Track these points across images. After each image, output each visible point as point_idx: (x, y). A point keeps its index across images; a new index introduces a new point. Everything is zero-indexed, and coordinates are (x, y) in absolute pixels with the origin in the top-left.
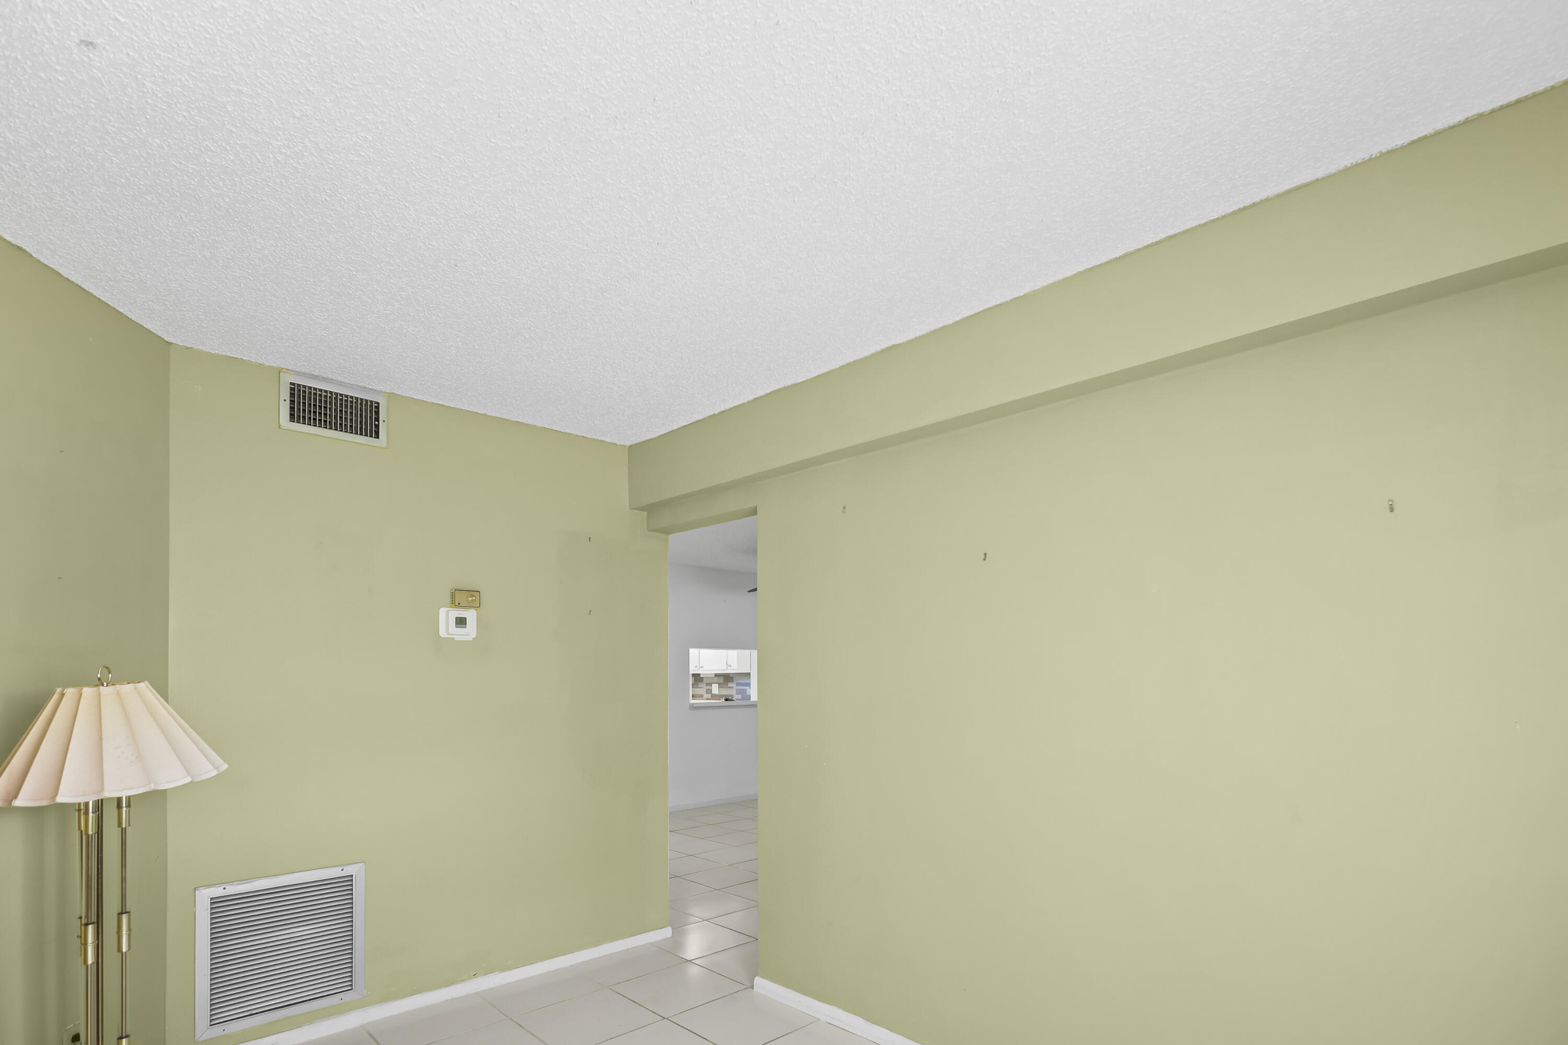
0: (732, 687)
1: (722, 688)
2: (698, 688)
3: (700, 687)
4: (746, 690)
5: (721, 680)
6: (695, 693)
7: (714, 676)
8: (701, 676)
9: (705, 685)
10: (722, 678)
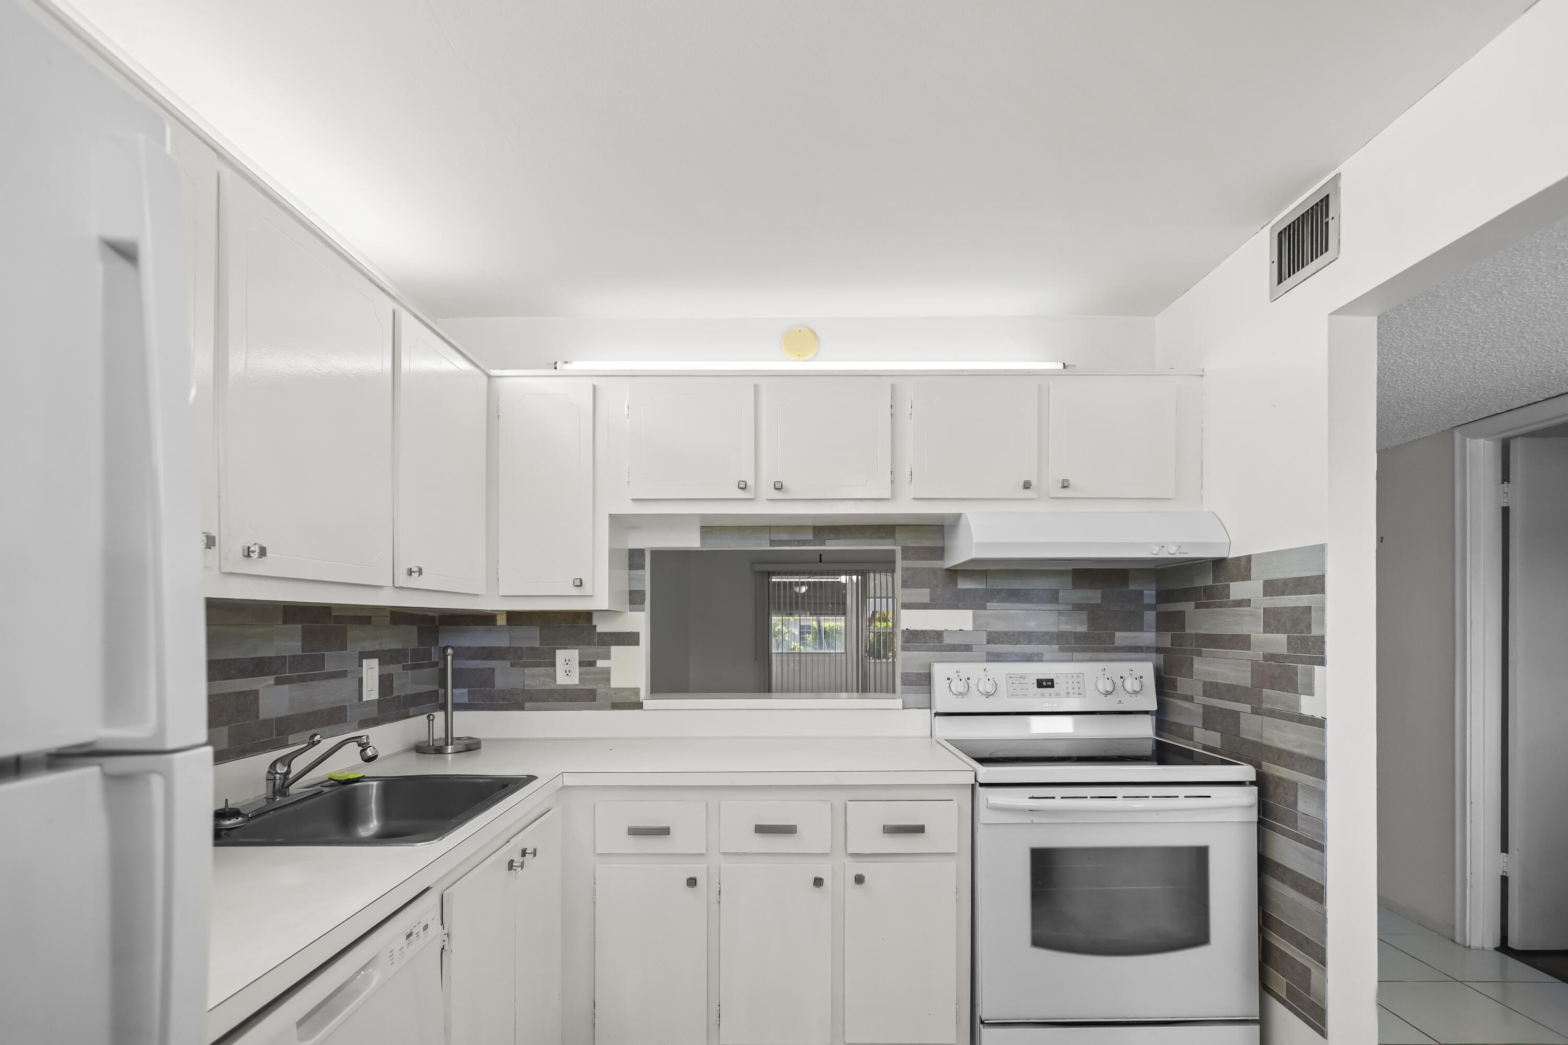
4: (256, 694)
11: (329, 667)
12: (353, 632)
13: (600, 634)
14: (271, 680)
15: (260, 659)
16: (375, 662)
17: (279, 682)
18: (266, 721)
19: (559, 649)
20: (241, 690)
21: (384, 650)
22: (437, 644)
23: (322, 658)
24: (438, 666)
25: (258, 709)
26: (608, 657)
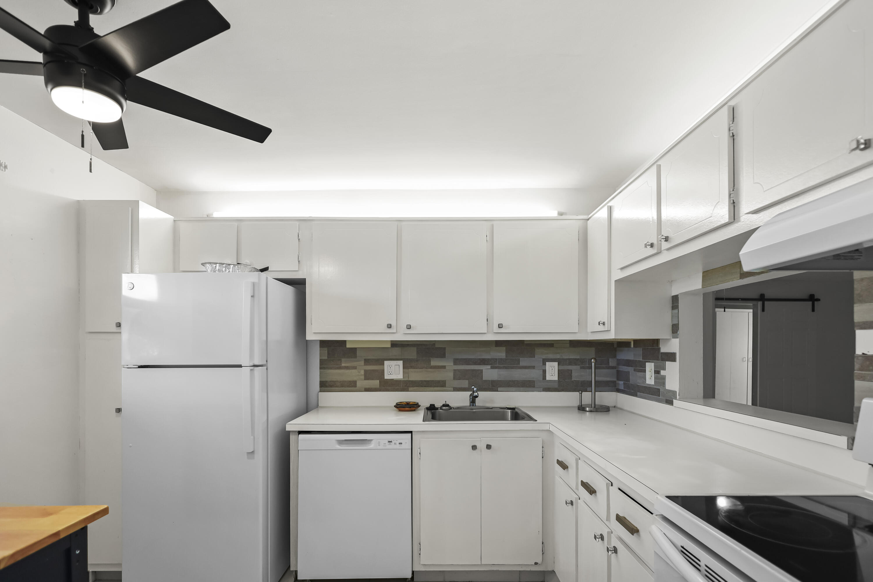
0: (444, 367)
1: (412, 367)
2: (340, 368)
3: (347, 368)
4: (481, 371)
5: (412, 353)
6: (328, 379)
7: (389, 346)
8: (348, 346)
9: (362, 363)
10: (415, 349)
11: (522, 364)
12: (538, 351)
13: (662, 353)
14: (489, 367)
15: (483, 359)
16: (556, 364)
17: (492, 368)
18: (486, 381)
19: (647, 362)
20: (475, 369)
21: (564, 359)
22: (615, 356)
23: (519, 361)
24: (616, 369)
25: (482, 376)
26: (664, 369)
